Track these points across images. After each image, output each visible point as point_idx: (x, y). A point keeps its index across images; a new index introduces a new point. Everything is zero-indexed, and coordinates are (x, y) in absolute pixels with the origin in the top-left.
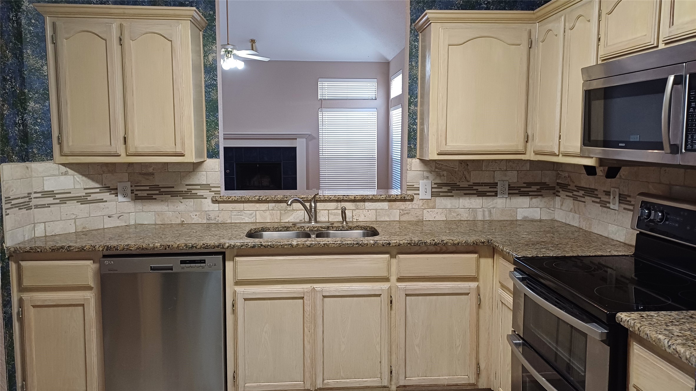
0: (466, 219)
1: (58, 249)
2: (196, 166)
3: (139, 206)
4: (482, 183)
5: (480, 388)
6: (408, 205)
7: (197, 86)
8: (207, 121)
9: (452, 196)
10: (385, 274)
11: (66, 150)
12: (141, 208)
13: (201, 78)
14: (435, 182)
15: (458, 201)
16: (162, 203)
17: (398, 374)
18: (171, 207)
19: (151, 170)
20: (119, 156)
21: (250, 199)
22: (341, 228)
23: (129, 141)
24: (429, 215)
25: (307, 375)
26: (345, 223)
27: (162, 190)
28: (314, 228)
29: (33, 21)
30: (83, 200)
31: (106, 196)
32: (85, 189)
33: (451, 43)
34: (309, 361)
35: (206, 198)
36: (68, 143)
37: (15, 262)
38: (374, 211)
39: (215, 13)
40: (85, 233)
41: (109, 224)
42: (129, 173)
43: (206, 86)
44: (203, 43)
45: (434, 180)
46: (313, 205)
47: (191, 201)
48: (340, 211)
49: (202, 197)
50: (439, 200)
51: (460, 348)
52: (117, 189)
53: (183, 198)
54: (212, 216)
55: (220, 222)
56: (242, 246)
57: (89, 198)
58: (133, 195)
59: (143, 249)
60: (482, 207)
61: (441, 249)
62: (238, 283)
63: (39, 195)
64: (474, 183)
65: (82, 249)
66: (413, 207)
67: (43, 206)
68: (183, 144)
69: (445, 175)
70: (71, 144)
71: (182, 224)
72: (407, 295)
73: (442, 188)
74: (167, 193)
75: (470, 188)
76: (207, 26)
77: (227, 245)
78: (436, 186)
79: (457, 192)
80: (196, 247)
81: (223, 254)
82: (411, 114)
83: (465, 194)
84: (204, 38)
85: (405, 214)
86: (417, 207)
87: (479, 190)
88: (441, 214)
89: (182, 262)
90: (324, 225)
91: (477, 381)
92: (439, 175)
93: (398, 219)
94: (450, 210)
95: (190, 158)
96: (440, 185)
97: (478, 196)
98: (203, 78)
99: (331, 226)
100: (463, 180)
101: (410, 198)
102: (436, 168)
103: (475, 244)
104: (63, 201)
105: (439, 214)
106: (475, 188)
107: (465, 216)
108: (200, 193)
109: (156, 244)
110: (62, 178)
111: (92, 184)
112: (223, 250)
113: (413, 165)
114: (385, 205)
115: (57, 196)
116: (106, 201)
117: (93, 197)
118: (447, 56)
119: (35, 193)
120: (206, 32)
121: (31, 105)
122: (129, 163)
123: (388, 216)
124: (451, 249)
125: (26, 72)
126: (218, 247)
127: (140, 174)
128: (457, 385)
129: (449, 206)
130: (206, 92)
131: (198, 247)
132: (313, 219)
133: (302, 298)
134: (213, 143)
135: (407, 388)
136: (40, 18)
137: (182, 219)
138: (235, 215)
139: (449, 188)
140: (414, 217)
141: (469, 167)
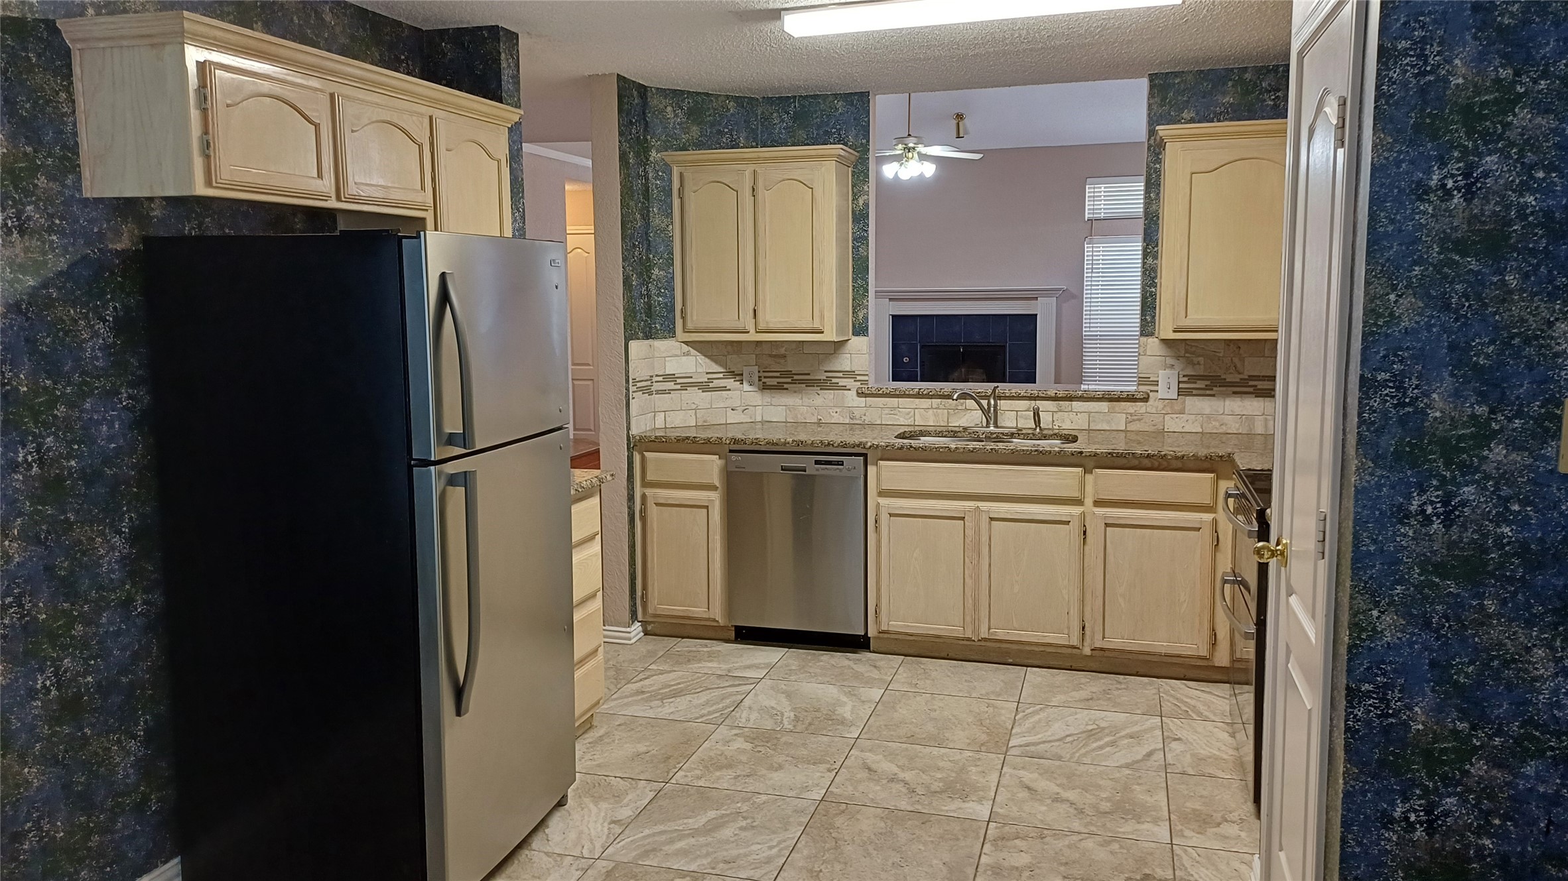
0: (1235, 432)
1: (684, 440)
2: (839, 345)
3: (767, 397)
4: (1263, 376)
5: (1216, 665)
6: (1140, 407)
7: (841, 240)
8: (853, 286)
9: (1213, 395)
10: (1076, 494)
11: (690, 326)
12: (769, 400)
13: (848, 229)
14: (1185, 374)
15: (1222, 403)
16: (795, 394)
17: (1093, 633)
18: (806, 401)
19: (782, 351)
20: (748, 332)
21: (907, 393)
22: (1031, 435)
23: (760, 314)
24: (1173, 424)
25: (968, 619)
26: (1038, 430)
27: (796, 377)
28: (992, 434)
29: (660, 174)
30: (705, 387)
31: (730, 383)
32: (707, 373)
33: (1193, 171)
34: (970, 601)
35: (850, 390)
36: (692, 316)
37: (639, 453)
38: (1086, 415)
39: (868, 141)
40: (706, 427)
41: (733, 418)
42: (756, 355)
43: (853, 240)
44: (852, 182)
45: (1182, 370)
46: (992, 402)
47: (830, 393)
48: (1032, 413)
49: (844, 388)
50: (1192, 403)
51: (1185, 605)
52: (742, 375)
53: (821, 389)
54: (857, 413)
55: (866, 422)
56: (887, 447)
57: (711, 385)
58: (761, 383)
59: (773, 444)
60: (1263, 414)
61: (1160, 464)
62: (882, 493)
63: (660, 379)
64: (1249, 376)
65: (708, 441)
66: (1148, 410)
67: (663, 392)
68: (822, 317)
69: (1202, 362)
70: (695, 318)
71: (819, 423)
72: (1107, 525)
73: (1195, 383)
74: (801, 382)
75: (1243, 383)
76: (858, 160)
77: (869, 444)
78: (1186, 379)
79: (1221, 389)
80: (833, 445)
81: (865, 455)
82: (1147, 270)
83: (1235, 393)
84: (853, 176)
85: (1134, 420)
86: (1154, 411)
87: (1259, 387)
88: (1193, 423)
89: (817, 462)
90: (1006, 431)
91: (1212, 655)
92: (1190, 363)
93: (1124, 428)
94: (1209, 417)
95: (830, 335)
96: (1192, 378)
97: (1256, 397)
98: (850, 229)
99: (1018, 433)
100: (1232, 371)
101: (1142, 397)
102: (1186, 352)
103: (1209, 458)
104: (685, 387)
105: (1190, 422)
106: (1251, 383)
107: (1234, 426)
108: (842, 382)
109: (788, 440)
110: (684, 358)
111: (716, 368)
112: (864, 451)
113: (1148, 346)
114: (1104, 406)
115: (679, 381)
116: (729, 390)
117: (716, 383)
118: (1188, 190)
119: (657, 376)
120: (856, 168)
121: (656, 271)
122: (758, 342)
123: (1108, 422)
124: (1175, 464)
125: (651, 235)
126: (858, 446)
127: (770, 356)
128: (1179, 656)
129: (1207, 411)
130: (853, 248)
131: (835, 445)
132: (992, 422)
133: (963, 519)
134: (861, 315)
135: (1107, 654)
136: (667, 169)
137: (819, 417)
138: (887, 414)
139: (1208, 383)
140: (1149, 426)
141: (1241, 351)
